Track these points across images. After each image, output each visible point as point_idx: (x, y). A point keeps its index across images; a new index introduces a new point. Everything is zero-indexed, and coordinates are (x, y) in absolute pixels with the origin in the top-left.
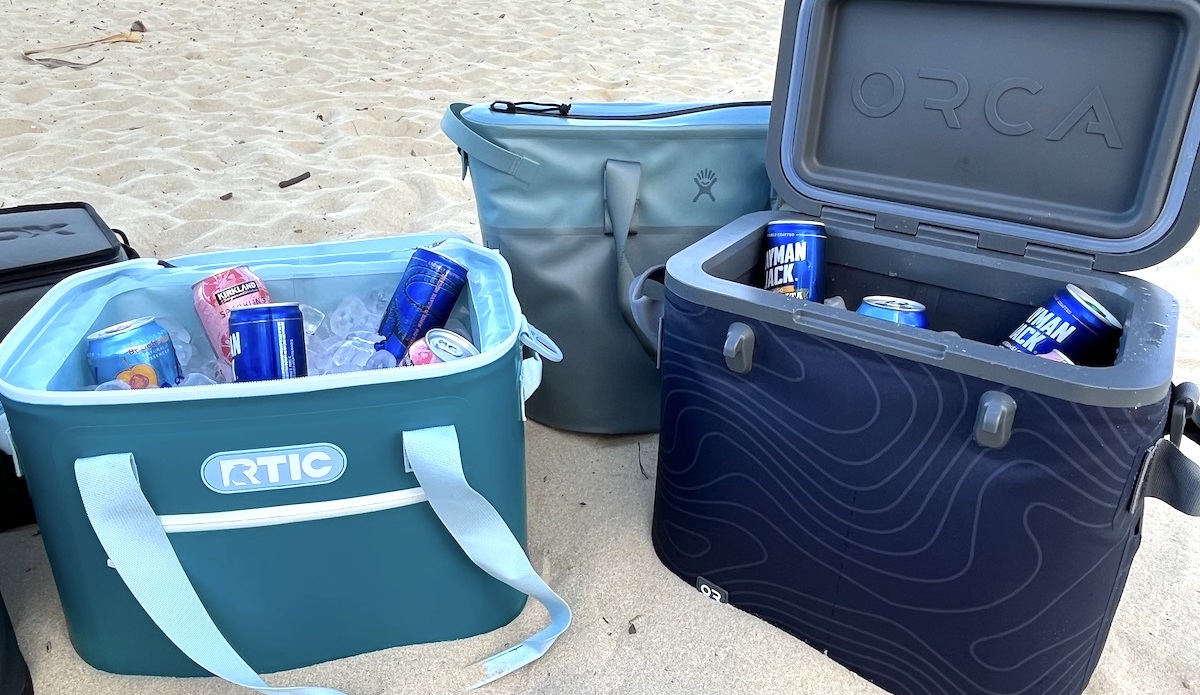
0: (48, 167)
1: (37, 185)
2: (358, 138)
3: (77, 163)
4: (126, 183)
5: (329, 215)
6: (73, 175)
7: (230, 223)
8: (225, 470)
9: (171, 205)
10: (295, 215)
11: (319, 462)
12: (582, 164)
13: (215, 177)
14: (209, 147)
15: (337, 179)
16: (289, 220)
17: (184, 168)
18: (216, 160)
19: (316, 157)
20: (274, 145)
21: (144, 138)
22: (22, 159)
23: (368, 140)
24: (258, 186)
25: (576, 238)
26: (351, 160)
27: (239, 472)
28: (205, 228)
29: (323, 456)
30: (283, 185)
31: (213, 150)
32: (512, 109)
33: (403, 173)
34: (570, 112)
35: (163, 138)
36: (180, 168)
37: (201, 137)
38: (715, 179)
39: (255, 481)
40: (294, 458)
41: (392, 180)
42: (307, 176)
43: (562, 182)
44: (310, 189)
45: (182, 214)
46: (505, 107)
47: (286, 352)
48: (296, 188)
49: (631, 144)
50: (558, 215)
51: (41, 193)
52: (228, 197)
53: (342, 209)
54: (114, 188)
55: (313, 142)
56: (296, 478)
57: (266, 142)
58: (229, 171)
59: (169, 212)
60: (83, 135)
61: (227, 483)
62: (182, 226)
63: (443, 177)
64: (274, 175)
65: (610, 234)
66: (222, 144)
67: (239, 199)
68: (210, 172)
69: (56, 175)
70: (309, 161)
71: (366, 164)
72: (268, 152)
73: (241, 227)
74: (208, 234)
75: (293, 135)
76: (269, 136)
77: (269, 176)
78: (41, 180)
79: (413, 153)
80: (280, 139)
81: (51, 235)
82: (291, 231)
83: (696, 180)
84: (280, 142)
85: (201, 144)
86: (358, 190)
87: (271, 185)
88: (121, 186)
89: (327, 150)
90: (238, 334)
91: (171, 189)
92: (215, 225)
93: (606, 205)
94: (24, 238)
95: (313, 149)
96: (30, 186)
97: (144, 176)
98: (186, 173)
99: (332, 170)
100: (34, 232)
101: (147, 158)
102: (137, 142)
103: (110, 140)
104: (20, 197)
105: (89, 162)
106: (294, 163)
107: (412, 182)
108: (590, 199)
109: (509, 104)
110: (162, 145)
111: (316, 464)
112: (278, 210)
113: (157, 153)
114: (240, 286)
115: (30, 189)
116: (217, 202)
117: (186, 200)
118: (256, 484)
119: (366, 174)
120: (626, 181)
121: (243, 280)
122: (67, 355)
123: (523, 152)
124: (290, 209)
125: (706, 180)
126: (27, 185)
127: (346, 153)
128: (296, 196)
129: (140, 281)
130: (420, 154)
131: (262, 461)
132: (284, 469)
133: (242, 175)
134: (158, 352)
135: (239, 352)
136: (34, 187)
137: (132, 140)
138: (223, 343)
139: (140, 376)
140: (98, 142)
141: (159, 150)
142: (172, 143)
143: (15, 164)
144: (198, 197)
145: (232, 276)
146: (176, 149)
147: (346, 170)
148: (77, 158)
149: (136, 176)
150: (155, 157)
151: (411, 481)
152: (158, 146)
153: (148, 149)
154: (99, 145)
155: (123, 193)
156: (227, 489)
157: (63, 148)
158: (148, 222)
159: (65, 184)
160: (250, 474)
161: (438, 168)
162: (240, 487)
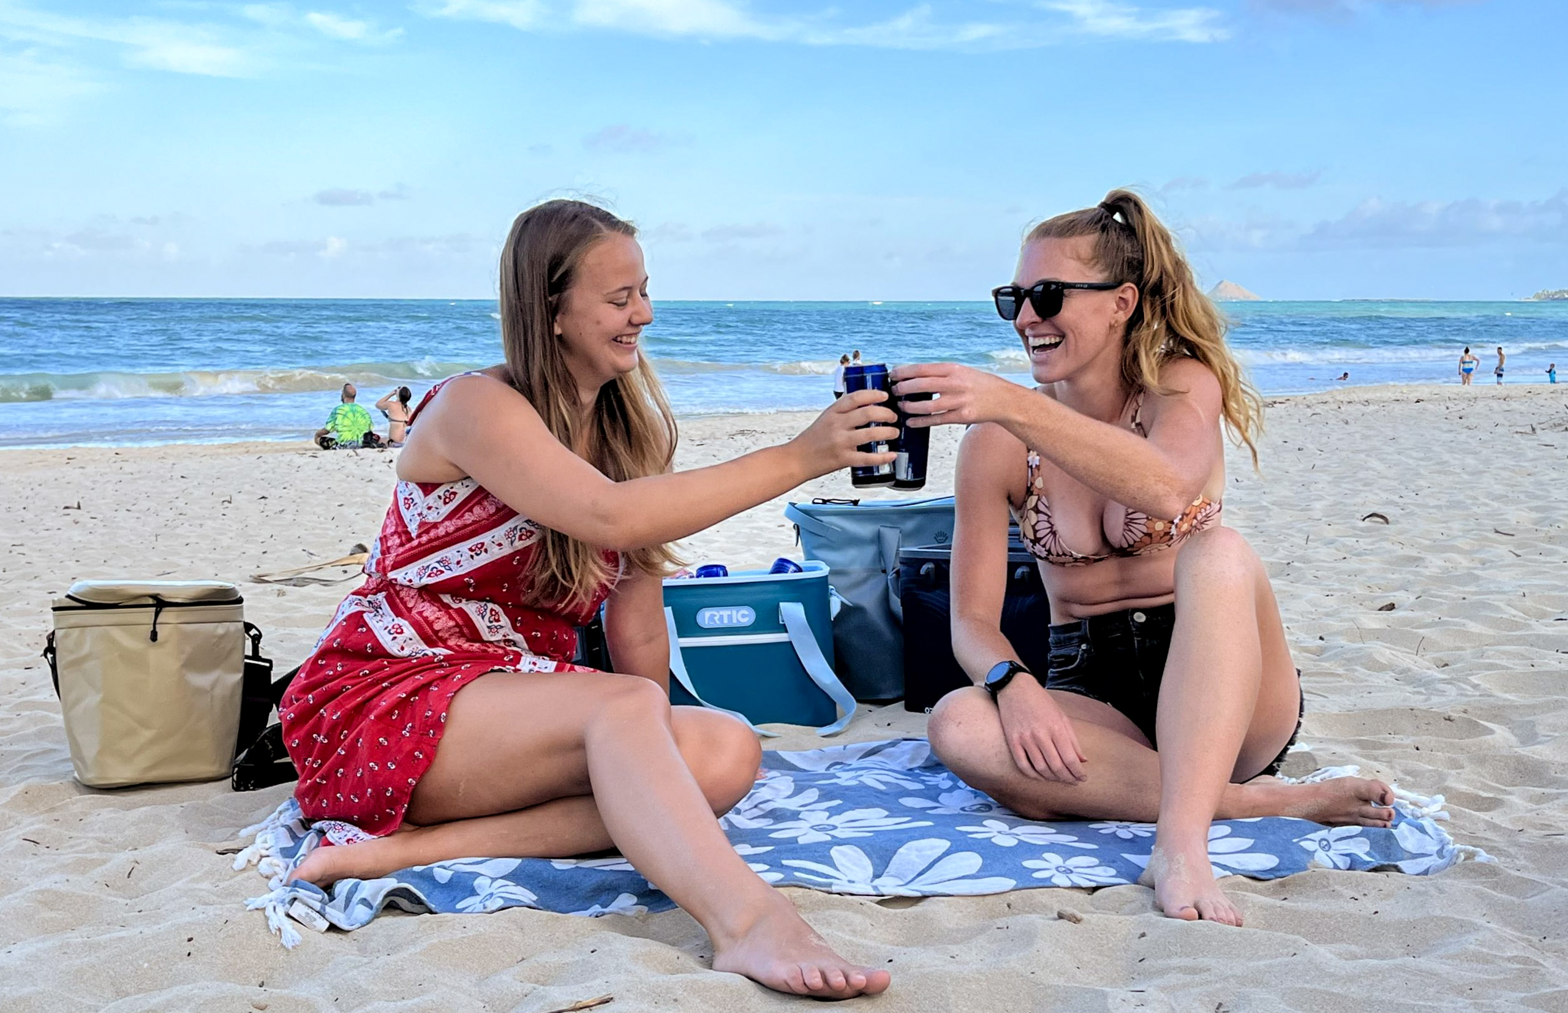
8: (707, 617)
11: (744, 616)
12: (865, 530)
25: (865, 575)
27: (712, 617)
29: (746, 612)
32: (825, 502)
34: (859, 503)
39: (718, 622)
40: (734, 612)
43: (854, 541)
46: (821, 501)
49: (895, 517)
50: (852, 562)
56: (734, 623)
61: (706, 622)
65: (884, 571)
83: (935, 538)
93: (881, 555)
108: (870, 551)
109: (823, 500)
111: (743, 616)
118: (718, 624)
120: (892, 536)
123: (832, 524)
125: (941, 538)
131: (721, 613)
132: (730, 617)
151: (784, 629)
160: (716, 618)
162: (712, 625)
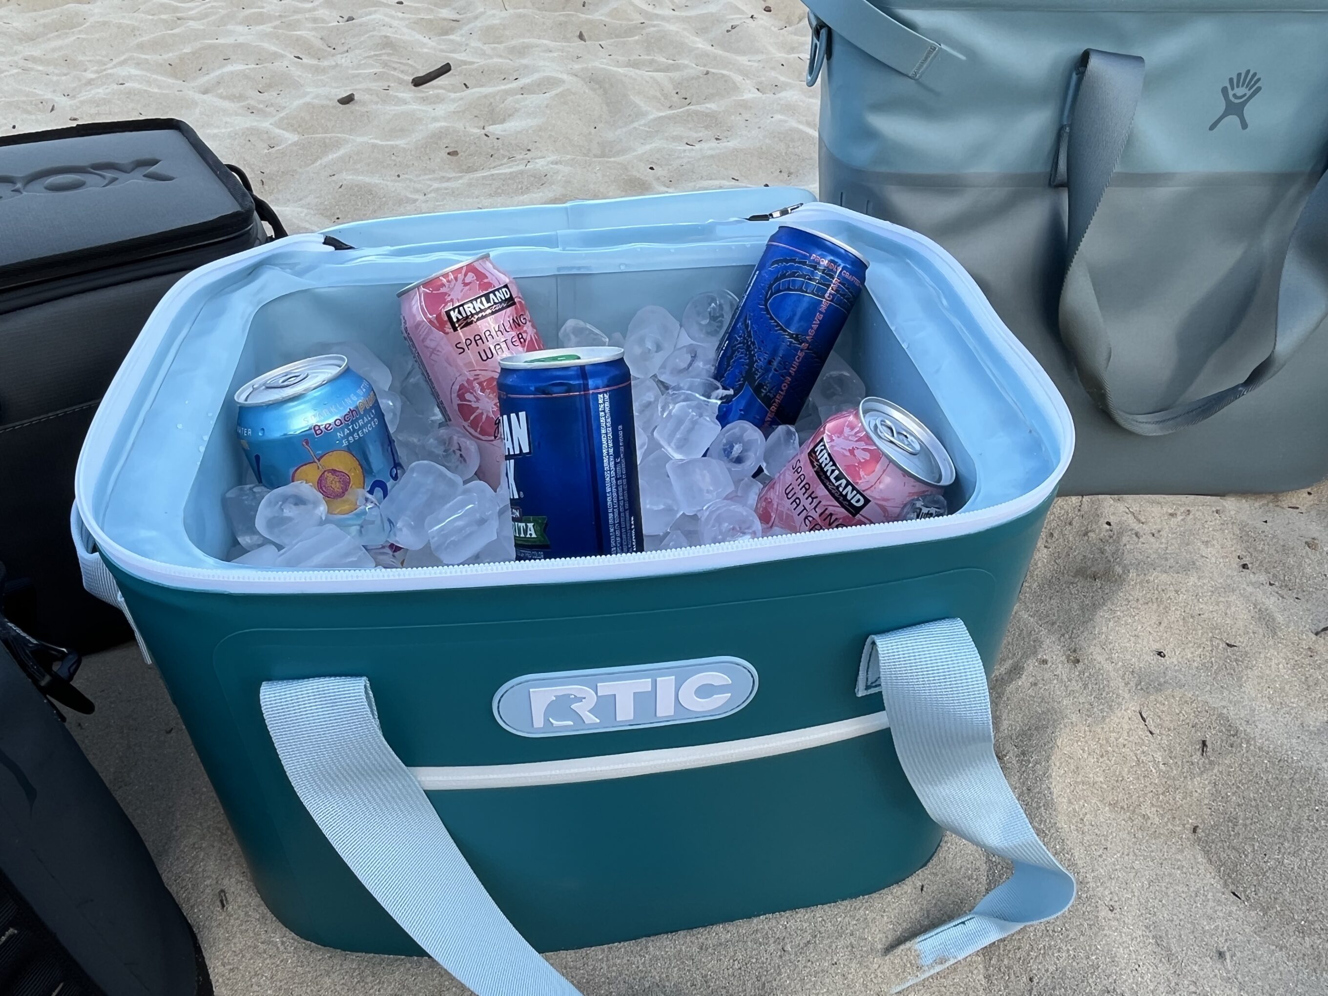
0: (104, 53)
1: (92, 80)
2: (504, 14)
3: (141, 47)
4: (207, 78)
5: (490, 129)
6: (138, 64)
7: (359, 139)
8: (538, 703)
9: (270, 109)
10: (447, 129)
11: (709, 688)
13: (324, 71)
14: (310, 25)
15: (486, 74)
16: (438, 136)
17: (282, 56)
18: (319, 43)
19: (452, 41)
20: (395, 23)
21: (223, 12)
22: (67, 41)
23: (520, 16)
24: (385, 85)
26: (501, 46)
27: (562, 706)
28: (326, 147)
29: (718, 678)
30: (418, 82)
31: (315, 29)
33: (577, 67)
35: (248, 12)
36: (276, 56)
37: (296, 11)
38: (1259, 89)
39: (590, 719)
40: (666, 683)
41: (565, 77)
42: (446, 69)
44: (454, 89)
45: (289, 124)
47: (611, 451)
48: (434, 87)
51: (100, 90)
52: (348, 100)
53: (503, 121)
54: (193, 84)
55: (445, 19)
56: (664, 712)
57: (382, 17)
58: (343, 60)
59: (272, 120)
60: (142, 7)
61: (539, 722)
62: (295, 144)
63: (632, 72)
64: (403, 68)
66: (323, 21)
67: (364, 104)
68: (314, 62)
69: (115, 66)
70: (443, 47)
71: (522, 51)
72: (388, 32)
73: (374, 146)
74: (331, 156)
75: (417, 9)
76: (387, 10)
77: (395, 69)
78: (97, 72)
79: (581, 37)
80: (400, 15)
81: (136, 181)
82: (443, 154)
83: (1224, 91)
84: (402, 19)
85: (298, 21)
86: (523, 91)
87: (401, 82)
88: (204, 80)
89: (466, 29)
90: (522, 415)
91: (269, 86)
92: (337, 144)
93: (1065, 134)
94: (94, 184)
95: (444, 29)
96: (84, 81)
97: (229, 68)
98: (286, 63)
99: (480, 62)
100: (109, 174)
101: (230, 40)
102: (213, 18)
103: (179, 15)
104: (74, 97)
105: (157, 45)
106: (426, 50)
107: (595, 80)
110: (248, 22)
111: (705, 691)
112: (420, 120)
113: (241, 34)
114: (487, 296)
115: (86, 85)
116: (334, 107)
117: (293, 104)
118: (591, 723)
119: (526, 67)
121: (490, 285)
122: (206, 438)
124: (435, 119)
125: (1240, 91)
126: (80, 80)
127: (491, 35)
128: (438, 100)
129: (300, 274)
130: (590, 39)
132: (645, 700)
133: (359, 66)
134: (361, 428)
135: (526, 450)
136: (90, 82)
137: (206, 16)
138: (461, 397)
139: (334, 472)
140: (163, 17)
141: (240, 29)
142: (261, 19)
143: (60, 48)
144: (308, 99)
145: (471, 277)
146: (267, 28)
147: (496, 60)
148: (140, 39)
149: (219, 68)
150: (241, 40)
152: (240, 24)
153: (230, 27)
154: (165, 21)
155: (205, 92)
156: (539, 730)
157: (119, 26)
158: (250, 135)
159: (130, 77)
160: (583, 708)
161: (620, 58)
